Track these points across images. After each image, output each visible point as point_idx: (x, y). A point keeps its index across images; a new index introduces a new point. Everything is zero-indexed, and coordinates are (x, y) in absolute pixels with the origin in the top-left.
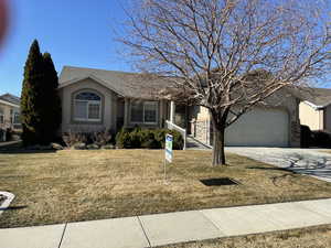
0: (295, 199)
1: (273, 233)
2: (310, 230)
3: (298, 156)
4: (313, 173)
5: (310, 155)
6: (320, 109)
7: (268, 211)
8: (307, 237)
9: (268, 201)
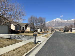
0: (13, 44)
1: (12, 50)
2: (18, 48)
3: (11, 36)
4: (15, 39)
5: (13, 35)
6: (14, 26)
7: (9, 47)
8: (18, 49)
9: (8, 45)
